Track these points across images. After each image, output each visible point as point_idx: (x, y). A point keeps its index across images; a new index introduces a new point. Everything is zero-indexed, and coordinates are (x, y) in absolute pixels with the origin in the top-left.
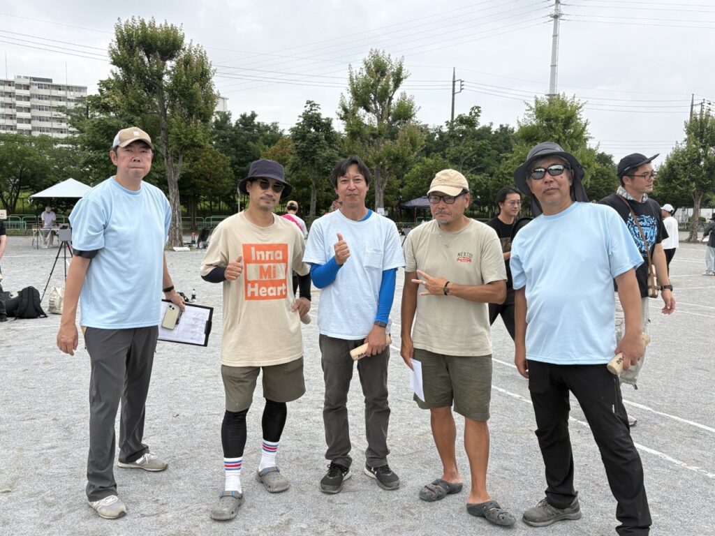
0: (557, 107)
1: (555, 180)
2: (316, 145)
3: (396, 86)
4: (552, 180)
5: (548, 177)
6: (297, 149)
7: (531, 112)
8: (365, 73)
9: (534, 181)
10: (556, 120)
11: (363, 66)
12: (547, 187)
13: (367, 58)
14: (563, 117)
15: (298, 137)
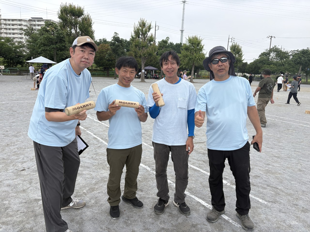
0: (195, 40)
1: (223, 65)
2: (118, 48)
3: (149, 31)
4: (222, 65)
5: (220, 63)
6: (112, 48)
7: (187, 41)
8: (139, 26)
9: (213, 65)
10: (195, 44)
11: (138, 23)
12: (220, 68)
13: (139, 21)
14: (197, 43)
15: (112, 44)
